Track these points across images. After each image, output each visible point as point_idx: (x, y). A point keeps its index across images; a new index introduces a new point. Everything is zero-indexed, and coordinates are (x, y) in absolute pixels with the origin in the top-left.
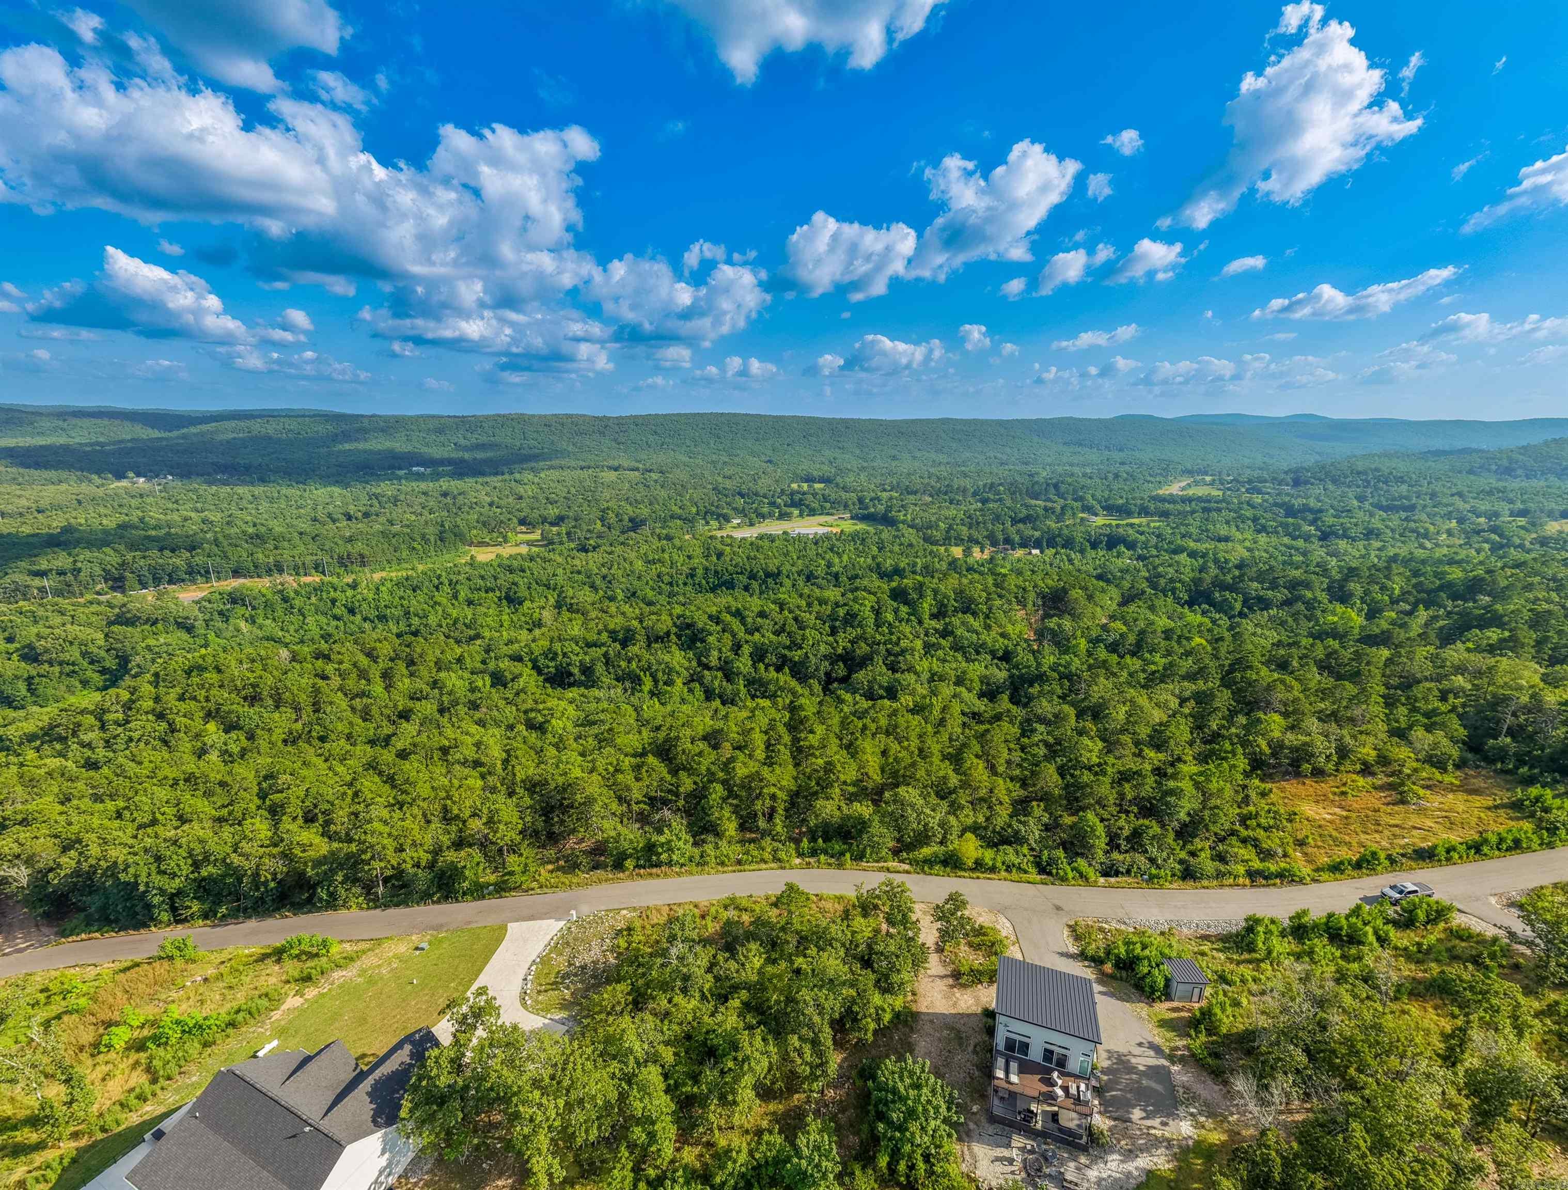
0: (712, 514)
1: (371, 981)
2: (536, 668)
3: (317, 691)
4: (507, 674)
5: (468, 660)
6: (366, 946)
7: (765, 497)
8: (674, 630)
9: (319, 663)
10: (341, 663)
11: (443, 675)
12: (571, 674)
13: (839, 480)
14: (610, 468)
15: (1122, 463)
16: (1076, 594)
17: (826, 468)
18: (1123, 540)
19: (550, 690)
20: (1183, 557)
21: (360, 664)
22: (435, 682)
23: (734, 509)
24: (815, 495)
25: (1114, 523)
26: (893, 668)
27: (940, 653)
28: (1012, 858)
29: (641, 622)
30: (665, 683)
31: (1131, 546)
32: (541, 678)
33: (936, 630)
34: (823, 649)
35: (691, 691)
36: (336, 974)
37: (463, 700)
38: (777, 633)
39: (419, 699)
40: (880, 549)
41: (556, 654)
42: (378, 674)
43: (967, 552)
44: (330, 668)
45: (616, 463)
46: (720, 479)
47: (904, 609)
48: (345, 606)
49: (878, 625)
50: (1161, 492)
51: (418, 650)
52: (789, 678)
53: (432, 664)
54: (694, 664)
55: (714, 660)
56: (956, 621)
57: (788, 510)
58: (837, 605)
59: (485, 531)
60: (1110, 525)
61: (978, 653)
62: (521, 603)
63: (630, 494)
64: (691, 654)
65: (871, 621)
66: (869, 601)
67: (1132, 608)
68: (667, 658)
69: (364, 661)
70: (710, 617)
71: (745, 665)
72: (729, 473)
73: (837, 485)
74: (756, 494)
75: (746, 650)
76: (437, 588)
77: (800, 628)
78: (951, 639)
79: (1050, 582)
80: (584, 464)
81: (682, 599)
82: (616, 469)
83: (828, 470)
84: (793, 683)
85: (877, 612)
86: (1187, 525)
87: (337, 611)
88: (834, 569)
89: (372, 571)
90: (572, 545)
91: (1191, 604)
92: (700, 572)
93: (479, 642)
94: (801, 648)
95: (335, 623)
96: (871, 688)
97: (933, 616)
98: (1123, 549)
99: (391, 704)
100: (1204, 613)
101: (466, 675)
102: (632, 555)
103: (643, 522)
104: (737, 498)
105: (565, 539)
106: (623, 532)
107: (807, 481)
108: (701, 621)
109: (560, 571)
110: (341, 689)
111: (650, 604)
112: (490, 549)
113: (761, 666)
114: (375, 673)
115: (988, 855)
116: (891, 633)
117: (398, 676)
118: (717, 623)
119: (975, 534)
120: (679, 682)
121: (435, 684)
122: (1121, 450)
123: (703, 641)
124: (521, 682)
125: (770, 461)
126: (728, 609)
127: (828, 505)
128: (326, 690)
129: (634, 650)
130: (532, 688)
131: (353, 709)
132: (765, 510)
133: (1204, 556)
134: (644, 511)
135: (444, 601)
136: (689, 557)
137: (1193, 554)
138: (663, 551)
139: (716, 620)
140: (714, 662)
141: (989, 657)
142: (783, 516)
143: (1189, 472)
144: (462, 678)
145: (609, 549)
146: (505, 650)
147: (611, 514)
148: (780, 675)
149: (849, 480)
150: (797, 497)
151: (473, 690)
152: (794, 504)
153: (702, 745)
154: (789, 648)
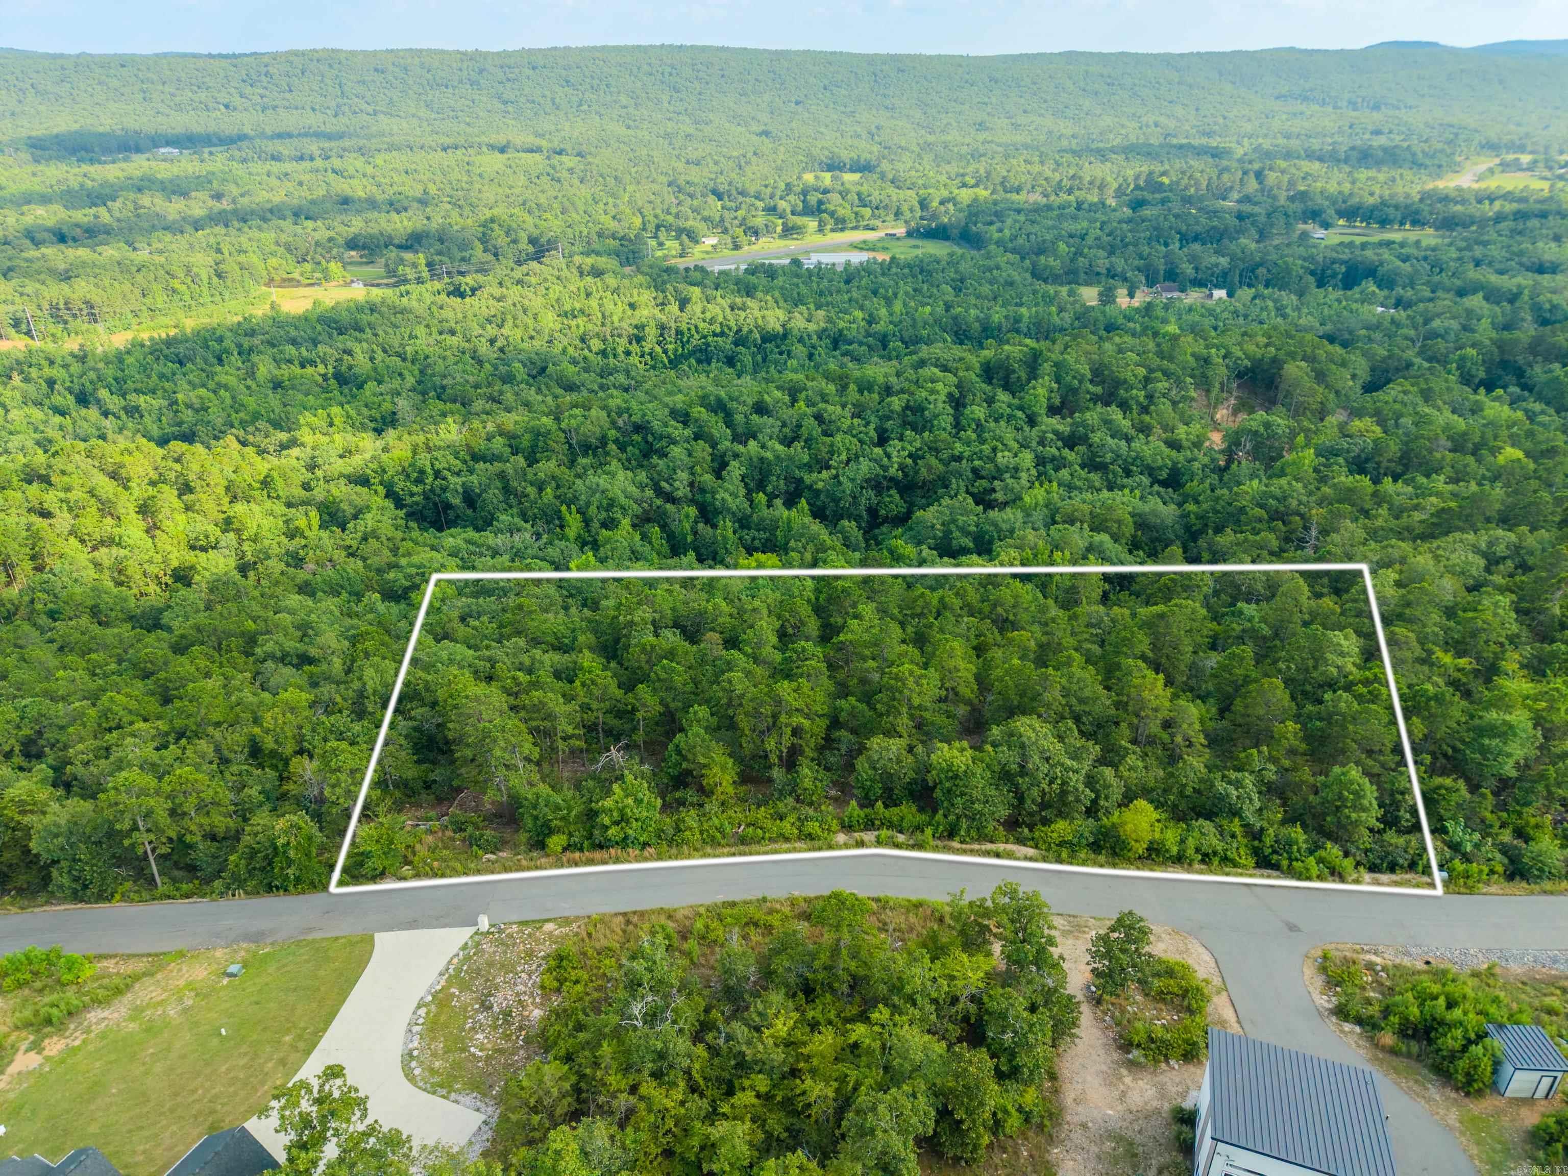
0: (668, 228)
1: (150, 1030)
2: (390, 494)
3: (35, 537)
4: (344, 506)
5: (279, 483)
6: (141, 965)
7: (758, 197)
8: (612, 434)
9: (34, 490)
10: (68, 489)
11: (240, 508)
12: (448, 506)
13: (885, 166)
14: (492, 147)
15: (1377, 132)
16: (1295, 370)
17: (863, 144)
18: (1371, 272)
19: (415, 534)
20: (1476, 301)
21: (100, 492)
22: (228, 521)
23: (705, 219)
24: (844, 194)
25: (1358, 240)
26: (984, 500)
27: (1064, 473)
28: (1213, 841)
29: (557, 419)
30: (605, 525)
31: (1387, 282)
32: (401, 513)
33: (1056, 433)
34: (865, 467)
35: (644, 537)
36: (93, 1016)
37: (276, 550)
38: (788, 442)
39: (204, 549)
40: (958, 290)
41: (422, 472)
42: (132, 508)
43: (1107, 297)
44: (51, 499)
45: (501, 139)
46: (680, 166)
47: (1003, 397)
48: (70, 390)
49: (958, 426)
50: (1441, 184)
51: (195, 467)
52: (808, 520)
53: (221, 491)
54: (649, 493)
55: (681, 485)
56: (1092, 416)
57: (799, 220)
58: (888, 390)
59: (291, 259)
60: (1351, 244)
61: (1128, 473)
62: (360, 387)
63: (528, 194)
64: (642, 476)
65: (947, 421)
66: (945, 385)
67: (1392, 392)
68: (603, 481)
69: (107, 487)
70: (674, 413)
71: (734, 495)
72: (694, 156)
73: (883, 176)
74: (742, 193)
75: (735, 470)
76: (220, 361)
77: (825, 433)
78: (1082, 449)
79: (1251, 348)
80: (447, 141)
81: (622, 378)
82: (502, 150)
83: (867, 150)
84: (816, 527)
85: (957, 403)
86: (1485, 244)
87: (57, 400)
88: (878, 328)
89: (110, 331)
90: (437, 285)
91: (1490, 386)
92: (651, 333)
93: (295, 452)
94: (828, 467)
95: (58, 419)
96: (947, 533)
97: (1053, 410)
98: (1373, 288)
99: (158, 558)
100: (1513, 403)
101: (280, 508)
102: (536, 302)
103: (551, 245)
104: (711, 199)
105: (426, 274)
106: (519, 263)
107: (830, 168)
108: (657, 417)
109: (420, 331)
110: (73, 532)
111: (570, 388)
112: (302, 291)
113: (761, 497)
114: (127, 505)
115: (1171, 837)
116: (983, 441)
117: (166, 511)
118: (685, 423)
119: (1119, 263)
120: (626, 522)
121: (227, 524)
122: (1376, 107)
123: (664, 455)
124: (369, 520)
125: (766, 133)
126: (704, 401)
127: (867, 212)
128: (48, 534)
129: (547, 467)
130: (386, 529)
131: (97, 565)
132: (759, 221)
133: (1513, 298)
134: (554, 225)
135: (232, 381)
136: (632, 306)
137: (1493, 295)
138: (588, 295)
139: (684, 418)
140: (682, 490)
141: (1146, 480)
142: (789, 231)
143: (1491, 147)
144: (271, 513)
145: (497, 292)
146: (340, 466)
147: (498, 232)
148: (794, 513)
149: (904, 166)
150: (813, 198)
151: (292, 534)
152: (808, 211)
153: (671, 638)
154: (809, 467)
